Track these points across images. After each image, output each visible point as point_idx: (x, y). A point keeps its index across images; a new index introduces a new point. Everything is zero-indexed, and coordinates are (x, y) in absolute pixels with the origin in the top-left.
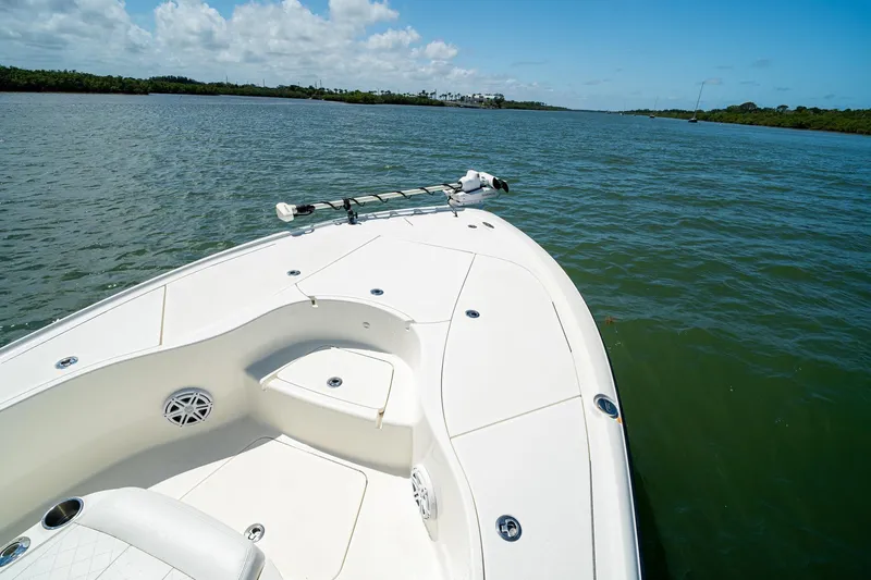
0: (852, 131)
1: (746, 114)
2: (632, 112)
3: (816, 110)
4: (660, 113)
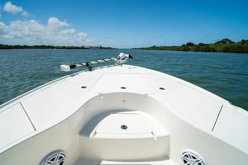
1: (154, 48)
2: (132, 49)
3: (166, 47)
4: (138, 49)
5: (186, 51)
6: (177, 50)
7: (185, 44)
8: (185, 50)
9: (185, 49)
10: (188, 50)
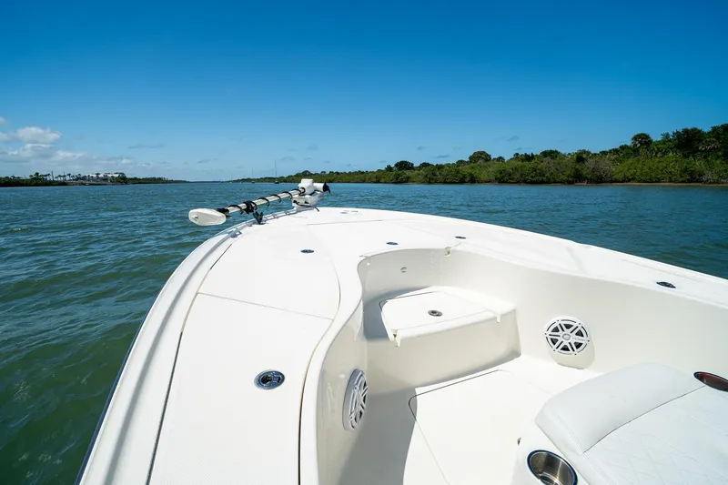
0: (364, 181)
3: (337, 173)
5: (401, 182)
6: (376, 182)
7: (393, 166)
8: (399, 180)
9: (397, 179)
10: (407, 180)
